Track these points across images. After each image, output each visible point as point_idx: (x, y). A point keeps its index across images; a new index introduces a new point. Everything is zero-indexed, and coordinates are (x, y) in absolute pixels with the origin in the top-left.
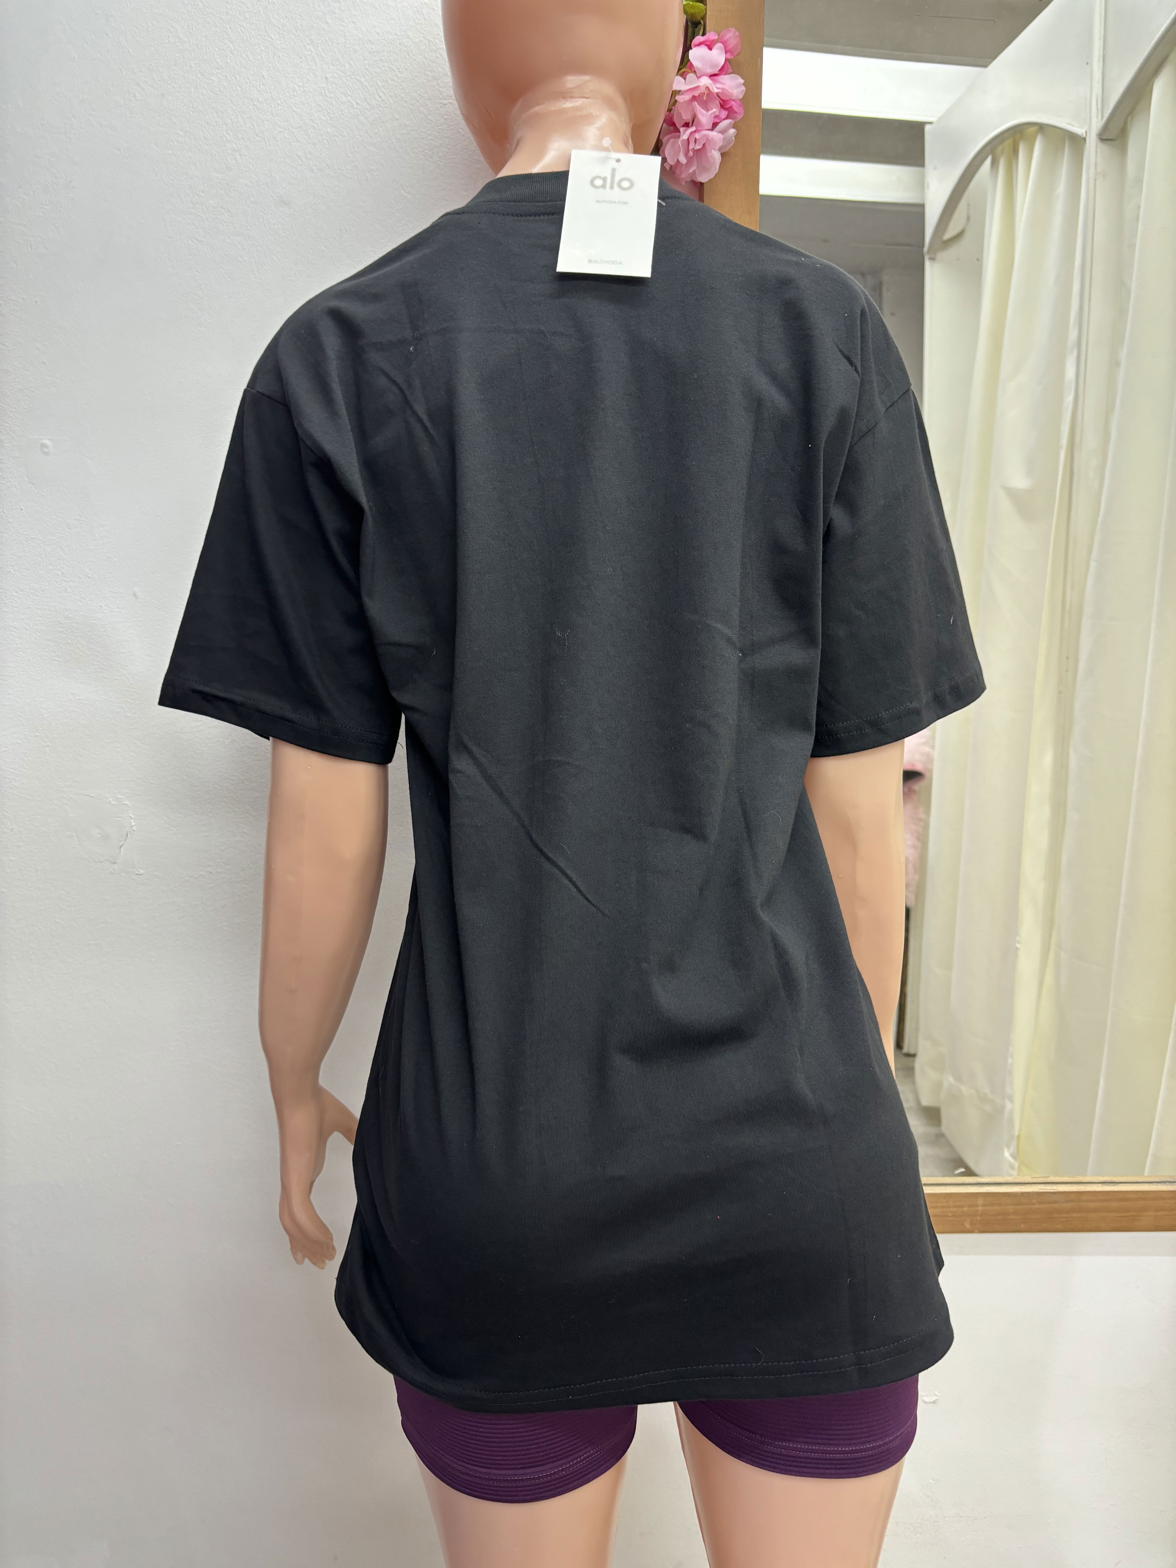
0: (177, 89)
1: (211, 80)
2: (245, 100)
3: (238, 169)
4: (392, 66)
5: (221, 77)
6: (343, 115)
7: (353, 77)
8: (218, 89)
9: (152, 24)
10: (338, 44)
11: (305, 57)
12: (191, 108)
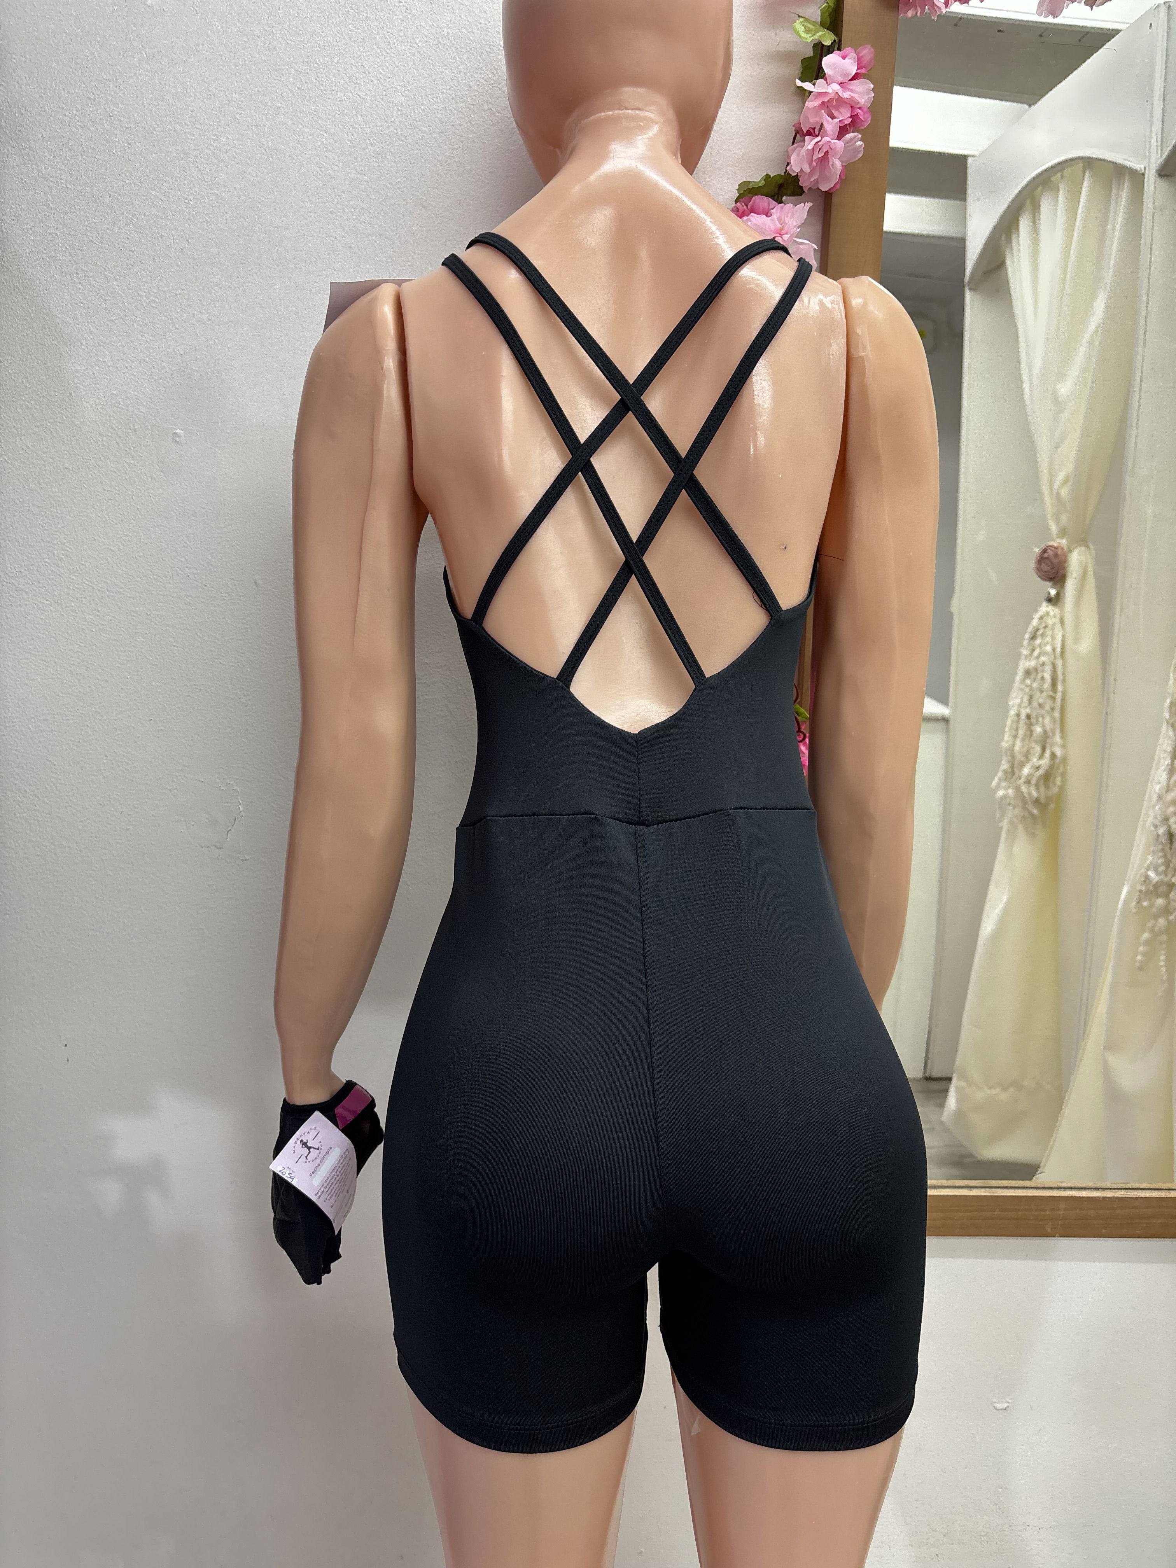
0: (324, 92)
1: (358, 84)
5: (368, 81)
6: (483, 122)
9: (303, 28)
10: (482, 53)
12: (337, 111)
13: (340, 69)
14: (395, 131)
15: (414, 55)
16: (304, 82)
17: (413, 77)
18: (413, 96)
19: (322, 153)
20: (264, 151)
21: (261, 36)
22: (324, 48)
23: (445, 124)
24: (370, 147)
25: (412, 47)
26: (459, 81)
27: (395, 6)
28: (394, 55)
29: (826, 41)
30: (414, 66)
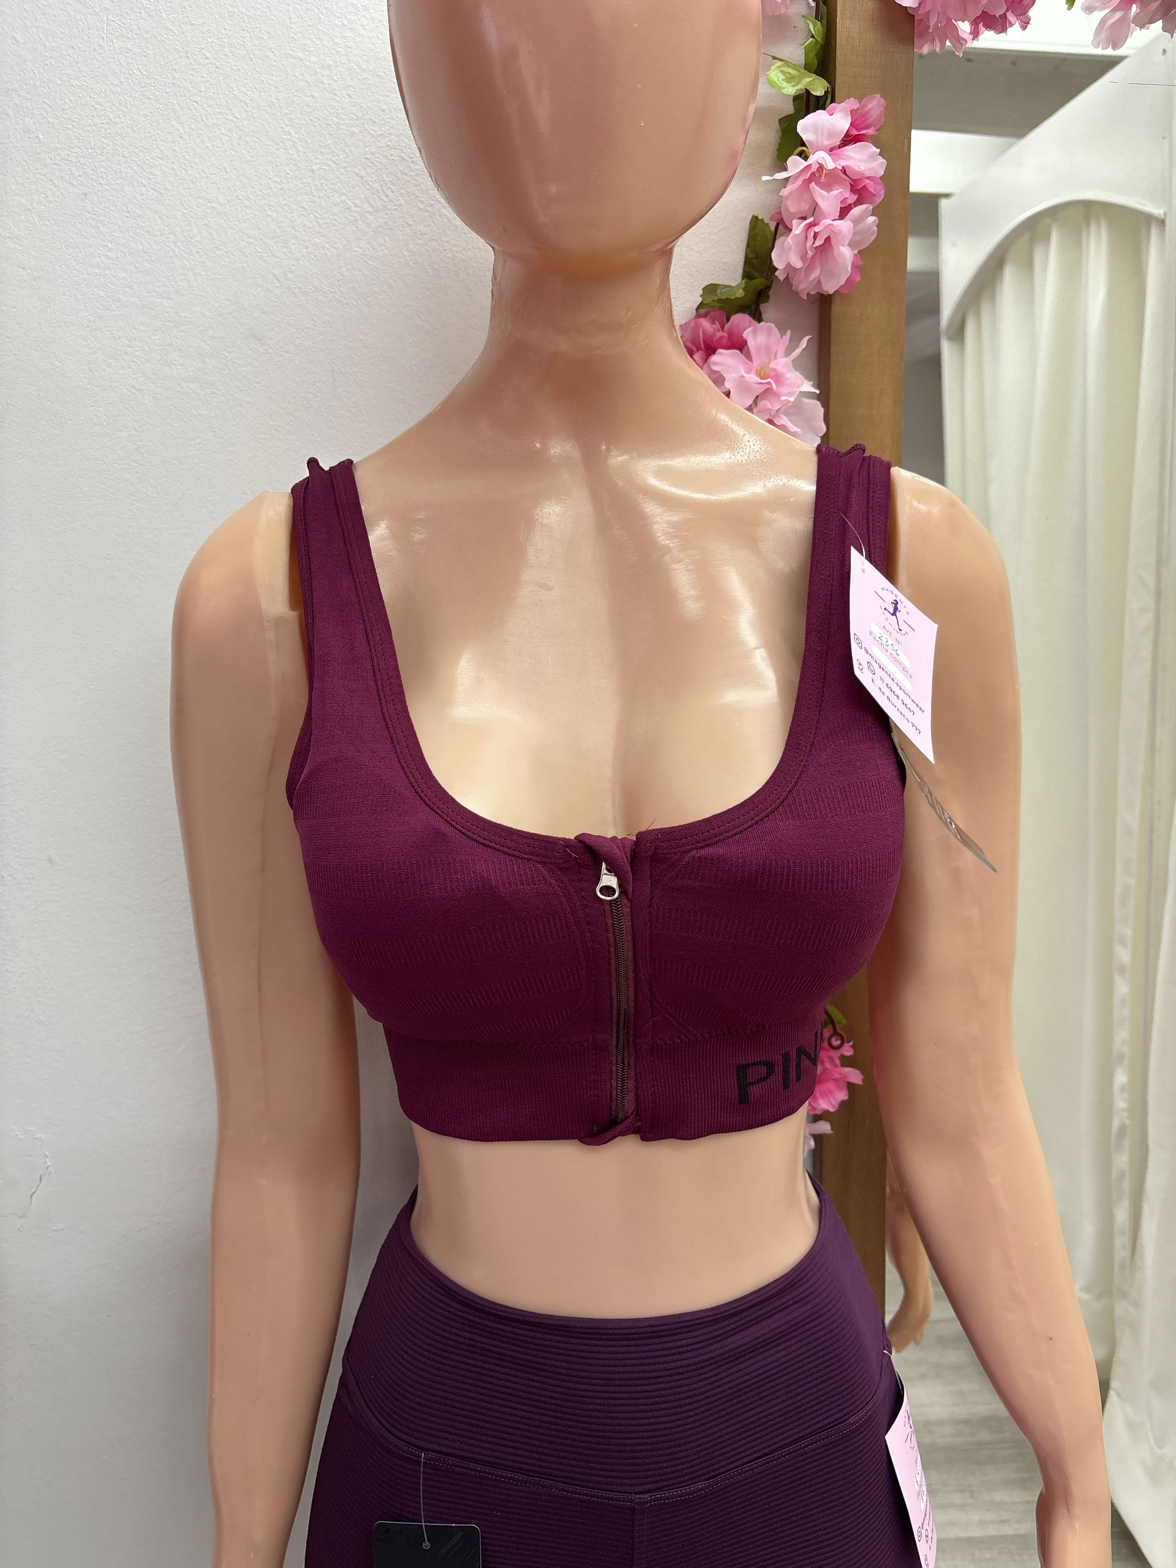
0: (105, 187)
1: (153, 174)
3: (192, 294)
5: (167, 170)
8: (161, 187)
11: (282, 142)
12: (125, 213)
13: (127, 155)
14: (210, 237)
15: (230, 131)
16: (77, 174)
17: (231, 161)
18: (232, 188)
19: (108, 272)
20: (25, 273)
21: (11, 114)
22: (101, 127)
23: (280, 225)
24: (174, 260)
25: (228, 120)
26: (297, 165)
27: (199, 64)
28: (202, 132)
29: (814, 90)
30: (232, 147)
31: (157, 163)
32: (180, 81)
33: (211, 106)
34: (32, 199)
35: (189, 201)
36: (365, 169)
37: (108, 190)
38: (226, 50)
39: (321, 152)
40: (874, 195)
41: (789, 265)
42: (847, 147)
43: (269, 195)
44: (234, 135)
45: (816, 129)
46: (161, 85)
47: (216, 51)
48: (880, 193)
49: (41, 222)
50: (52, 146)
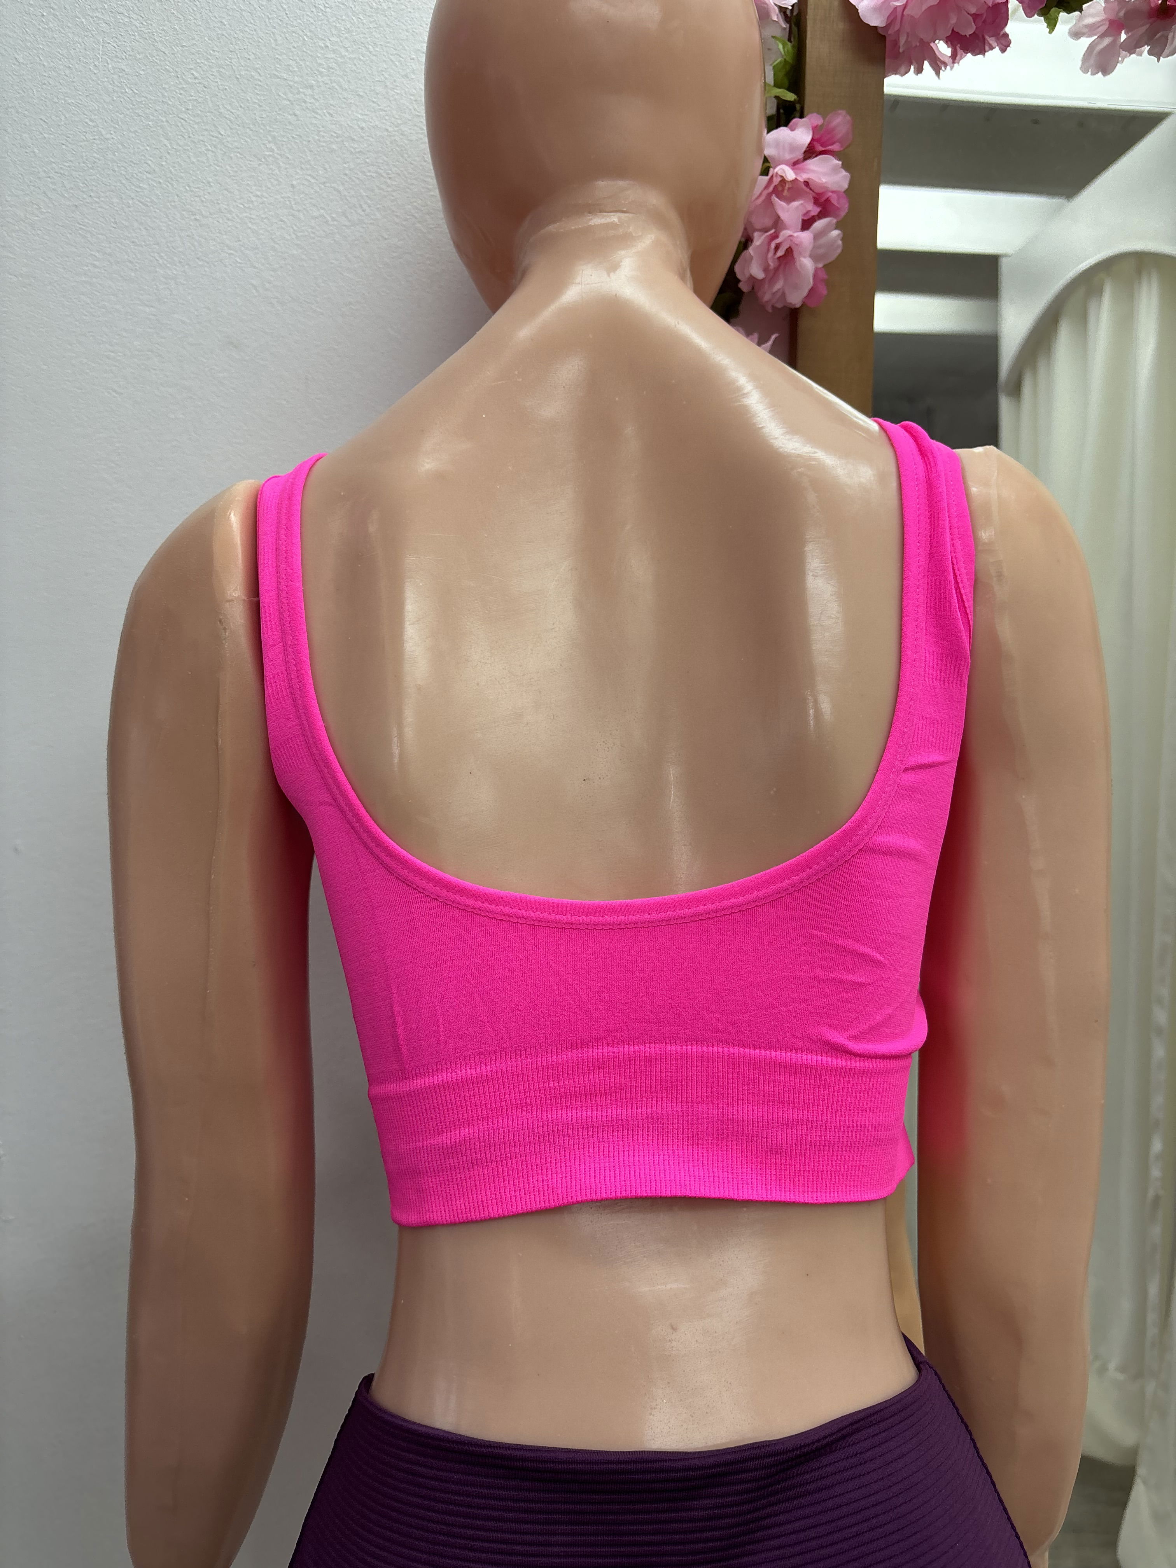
0: (95, 199)
1: (140, 187)
2: (184, 213)
3: (174, 302)
4: (381, 171)
5: (153, 183)
6: (313, 233)
7: (328, 185)
8: (149, 200)
10: (309, 141)
11: (265, 158)
12: (112, 224)
13: (116, 169)
14: (193, 248)
15: (215, 147)
16: (68, 187)
18: (215, 202)
19: (94, 280)
20: (15, 279)
21: (9, 130)
24: (158, 270)
26: (278, 180)
27: (187, 83)
28: (189, 148)
30: (216, 162)
31: (145, 178)
32: (170, 99)
33: (197, 123)
34: (26, 210)
35: (174, 214)
36: (343, 184)
37: (97, 202)
38: (214, 70)
39: (302, 168)
40: (838, 209)
41: (752, 278)
42: (808, 161)
43: (249, 208)
44: (219, 151)
45: (777, 144)
46: (151, 103)
47: (204, 71)
48: (844, 206)
49: (34, 232)
50: (46, 160)
